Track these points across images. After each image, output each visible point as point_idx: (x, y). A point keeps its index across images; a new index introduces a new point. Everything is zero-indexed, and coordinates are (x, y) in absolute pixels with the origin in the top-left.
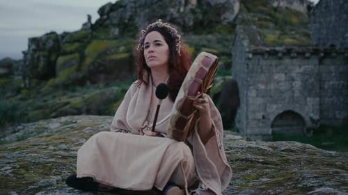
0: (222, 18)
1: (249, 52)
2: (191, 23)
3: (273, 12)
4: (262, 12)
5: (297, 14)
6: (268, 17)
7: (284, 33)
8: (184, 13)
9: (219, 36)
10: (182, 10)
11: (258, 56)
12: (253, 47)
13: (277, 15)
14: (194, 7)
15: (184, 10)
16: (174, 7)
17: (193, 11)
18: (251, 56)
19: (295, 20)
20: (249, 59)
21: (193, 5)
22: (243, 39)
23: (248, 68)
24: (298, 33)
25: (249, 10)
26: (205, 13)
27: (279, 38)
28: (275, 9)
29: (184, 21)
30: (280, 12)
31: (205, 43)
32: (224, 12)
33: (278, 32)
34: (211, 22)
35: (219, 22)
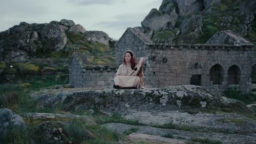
0: (56, 47)
1: (83, 68)
2: (35, 50)
3: (88, 44)
4: (81, 44)
5: (103, 46)
6: (85, 47)
7: (96, 58)
8: (29, 43)
9: (55, 59)
10: (28, 41)
11: (89, 71)
12: (86, 65)
13: (91, 46)
14: (36, 39)
15: (30, 41)
16: (23, 39)
17: (35, 42)
18: (84, 70)
19: (102, 49)
20: (84, 72)
21: (35, 38)
22: (79, 60)
23: (83, 78)
24: (105, 58)
25: (73, 42)
26: (44, 44)
27: (94, 60)
28: (90, 42)
29: (30, 49)
30: (92, 45)
31: (46, 63)
32: (57, 43)
33: (93, 57)
34: (48, 49)
35: (53, 50)
